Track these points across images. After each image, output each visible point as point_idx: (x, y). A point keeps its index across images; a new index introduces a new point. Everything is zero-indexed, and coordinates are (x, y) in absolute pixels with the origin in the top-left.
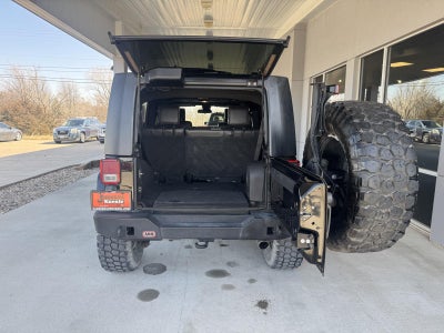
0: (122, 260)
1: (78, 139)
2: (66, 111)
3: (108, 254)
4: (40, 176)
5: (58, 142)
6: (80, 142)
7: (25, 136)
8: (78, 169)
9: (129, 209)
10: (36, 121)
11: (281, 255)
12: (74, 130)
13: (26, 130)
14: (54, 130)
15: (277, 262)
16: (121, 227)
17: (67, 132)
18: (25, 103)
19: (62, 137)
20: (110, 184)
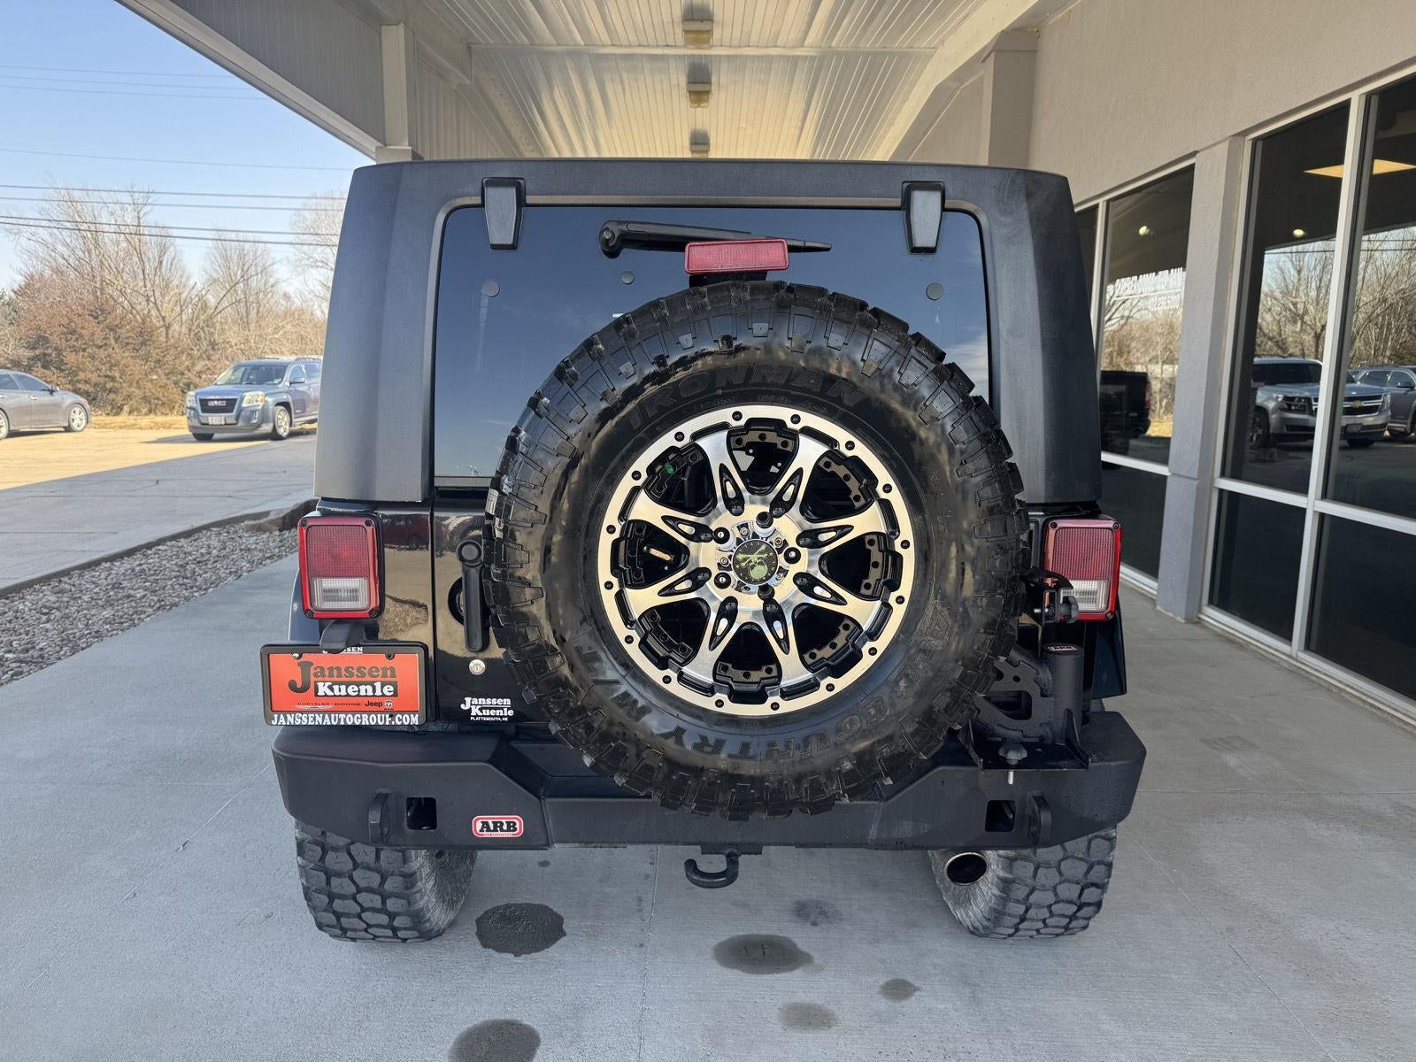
0: (392, 905)
1: (267, 428)
2: (233, 336)
3: (341, 885)
4: (130, 553)
5: (203, 436)
6: (274, 436)
7: (100, 418)
8: (260, 529)
9: (415, 720)
10: (137, 368)
11: (1020, 892)
12: (254, 398)
13: (101, 397)
14: (191, 398)
15: (997, 915)
16: (382, 799)
17: (229, 405)
18: (100, 312)
19: (215, 419)
20: (340, 619)
